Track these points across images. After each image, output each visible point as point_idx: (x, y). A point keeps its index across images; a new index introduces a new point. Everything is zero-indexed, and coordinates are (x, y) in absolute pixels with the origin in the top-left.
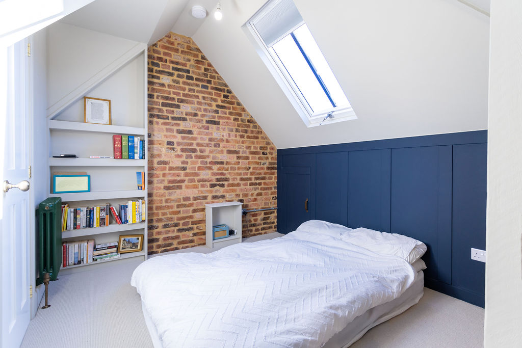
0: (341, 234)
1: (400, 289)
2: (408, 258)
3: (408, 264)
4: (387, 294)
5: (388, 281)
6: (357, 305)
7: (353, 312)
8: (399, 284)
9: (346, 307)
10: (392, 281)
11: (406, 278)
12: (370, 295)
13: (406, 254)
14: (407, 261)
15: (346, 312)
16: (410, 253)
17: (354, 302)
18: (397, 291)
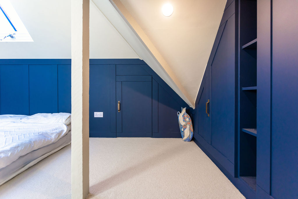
0: (21, 119)
1: (57, 137)
2: (65, 122)
3: (64, 125)
4: (47, 140)
5: (49, 134)
6: (19, 149)
7: (16, 153)
8: (57, 134)
9: (9, 151)
10: (52, 134)
11: (62, 131)
12: (32, 142)
13: (64, 120)
14: (64, 124)
15: (9, 154)
16: (66, 120)
17: (18, 146)
18: (54, 138)
